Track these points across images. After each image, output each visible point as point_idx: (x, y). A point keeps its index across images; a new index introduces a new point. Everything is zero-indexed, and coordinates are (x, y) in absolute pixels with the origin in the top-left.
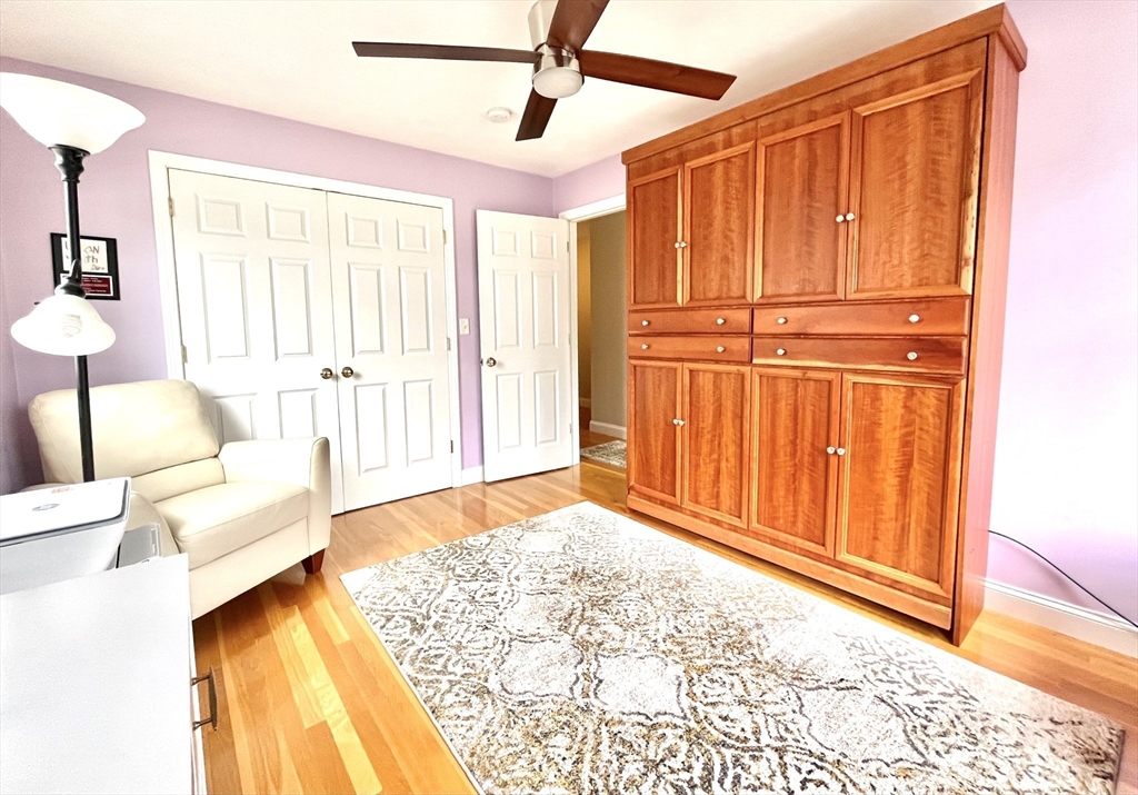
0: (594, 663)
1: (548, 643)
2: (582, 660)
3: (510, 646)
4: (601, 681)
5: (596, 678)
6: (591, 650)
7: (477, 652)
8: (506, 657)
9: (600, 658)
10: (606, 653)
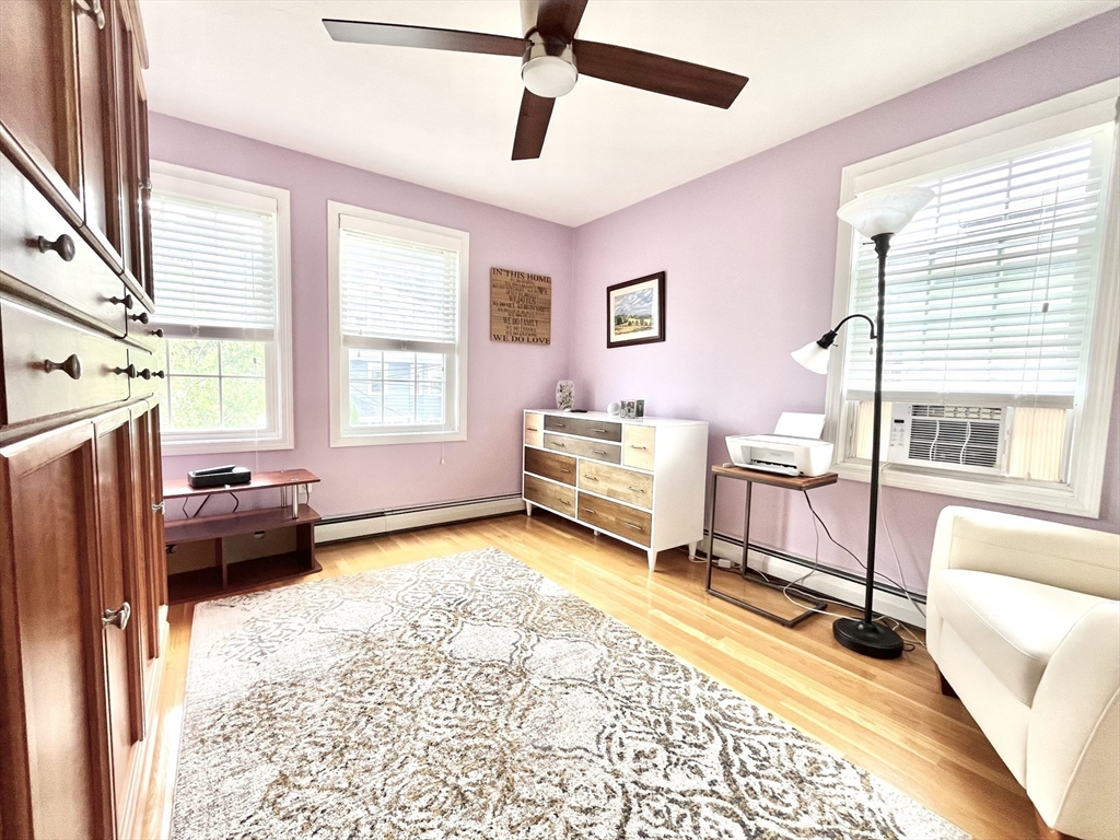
0: (514, 657)
1: (557, 677)
2: (525, 660)
3: (595, 676)
4: (514, 644)
5: (517, 648)
6: (514, 668)
7: (628, 674)
8: (597, 667)
9: (508, 660)
10: (501, 664)
